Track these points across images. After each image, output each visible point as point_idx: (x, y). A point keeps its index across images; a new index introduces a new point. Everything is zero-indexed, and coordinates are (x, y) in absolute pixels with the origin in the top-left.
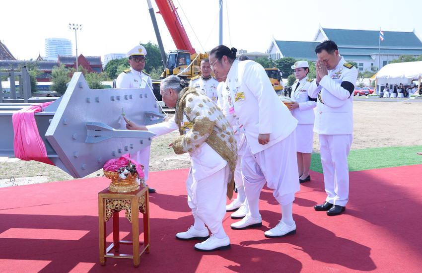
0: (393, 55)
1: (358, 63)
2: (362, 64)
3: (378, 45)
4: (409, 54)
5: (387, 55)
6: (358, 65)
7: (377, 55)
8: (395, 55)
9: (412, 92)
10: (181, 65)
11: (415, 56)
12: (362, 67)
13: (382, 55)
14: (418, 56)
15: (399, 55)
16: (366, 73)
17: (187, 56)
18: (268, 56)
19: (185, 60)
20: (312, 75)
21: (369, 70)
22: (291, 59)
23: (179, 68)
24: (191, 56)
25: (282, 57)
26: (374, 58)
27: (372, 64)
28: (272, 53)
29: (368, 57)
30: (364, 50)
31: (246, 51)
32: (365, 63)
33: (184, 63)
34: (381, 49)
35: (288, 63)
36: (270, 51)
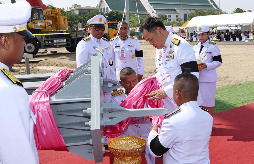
0: (190, 10)
1: (167, 15)
2: (170, 16)
3: (180, 2)
4: (201, 9)
5: (187, 9)
6: (167, 17)
7: (180, 9)
8: (192, 9)
9: (211, 37)
10: (35, 19)
11: (205, 10)
12: (170, 18)
13: (183, 9)
14: (206, 10)
15: (194, 10)
16: (174, 23)
17: (40, 12)
18: (98, 10)
19: (39, 15)
20: (135, 25)
21: (175, 21)
22: (117, 12)
23: (34, 23)
24: (44, 11)
25: (110, 10)
26: (178, 11)
27: (177, 16)
28: (102, 7)
29: (174, 11)
30: (171, 5)
31: (80, 6)
32: (172, 15)
33: (38, 18)
34: (182, 5)
35: (116, 15)
36: (100, 5)
